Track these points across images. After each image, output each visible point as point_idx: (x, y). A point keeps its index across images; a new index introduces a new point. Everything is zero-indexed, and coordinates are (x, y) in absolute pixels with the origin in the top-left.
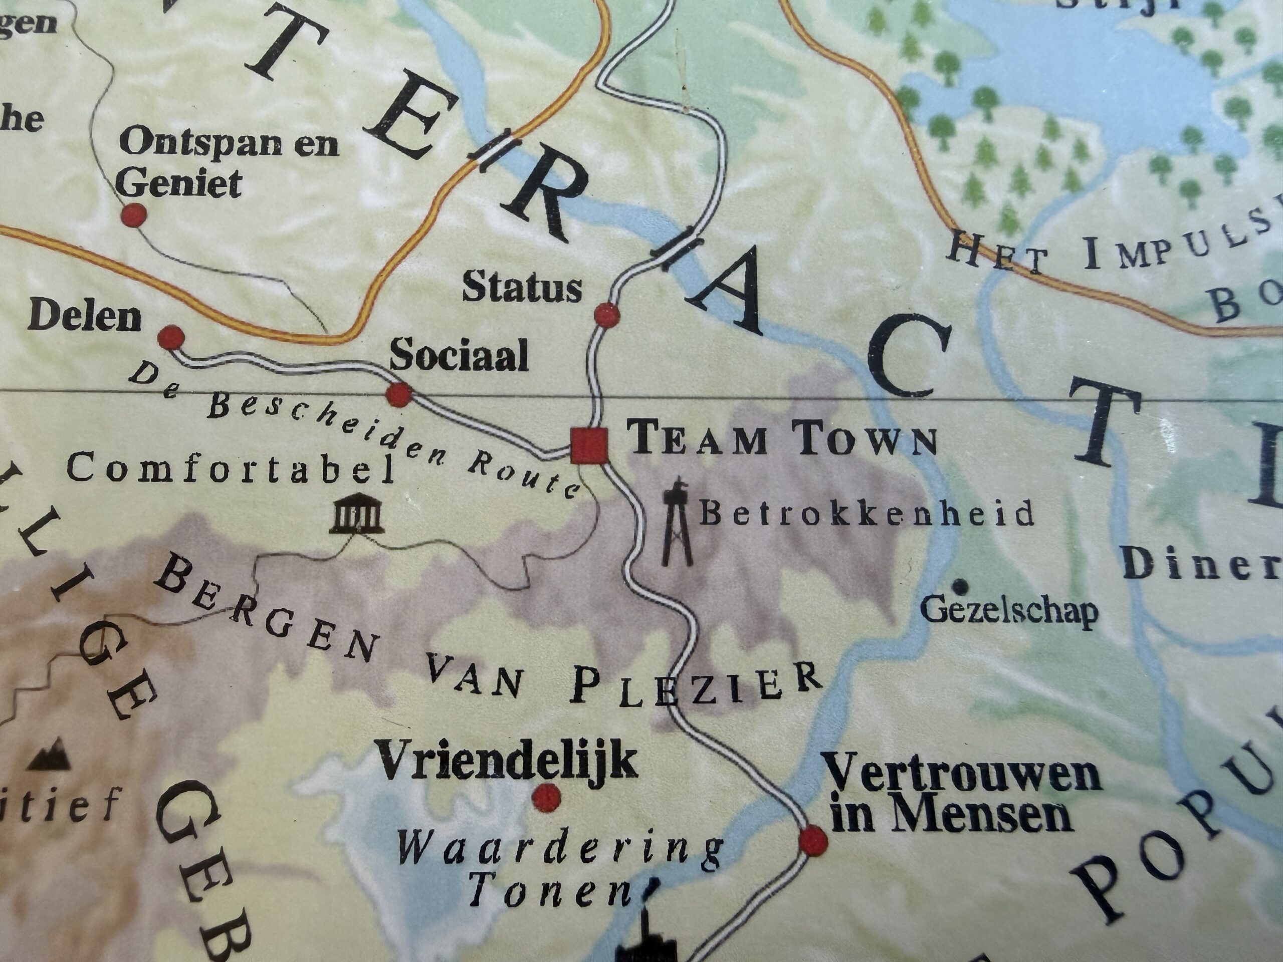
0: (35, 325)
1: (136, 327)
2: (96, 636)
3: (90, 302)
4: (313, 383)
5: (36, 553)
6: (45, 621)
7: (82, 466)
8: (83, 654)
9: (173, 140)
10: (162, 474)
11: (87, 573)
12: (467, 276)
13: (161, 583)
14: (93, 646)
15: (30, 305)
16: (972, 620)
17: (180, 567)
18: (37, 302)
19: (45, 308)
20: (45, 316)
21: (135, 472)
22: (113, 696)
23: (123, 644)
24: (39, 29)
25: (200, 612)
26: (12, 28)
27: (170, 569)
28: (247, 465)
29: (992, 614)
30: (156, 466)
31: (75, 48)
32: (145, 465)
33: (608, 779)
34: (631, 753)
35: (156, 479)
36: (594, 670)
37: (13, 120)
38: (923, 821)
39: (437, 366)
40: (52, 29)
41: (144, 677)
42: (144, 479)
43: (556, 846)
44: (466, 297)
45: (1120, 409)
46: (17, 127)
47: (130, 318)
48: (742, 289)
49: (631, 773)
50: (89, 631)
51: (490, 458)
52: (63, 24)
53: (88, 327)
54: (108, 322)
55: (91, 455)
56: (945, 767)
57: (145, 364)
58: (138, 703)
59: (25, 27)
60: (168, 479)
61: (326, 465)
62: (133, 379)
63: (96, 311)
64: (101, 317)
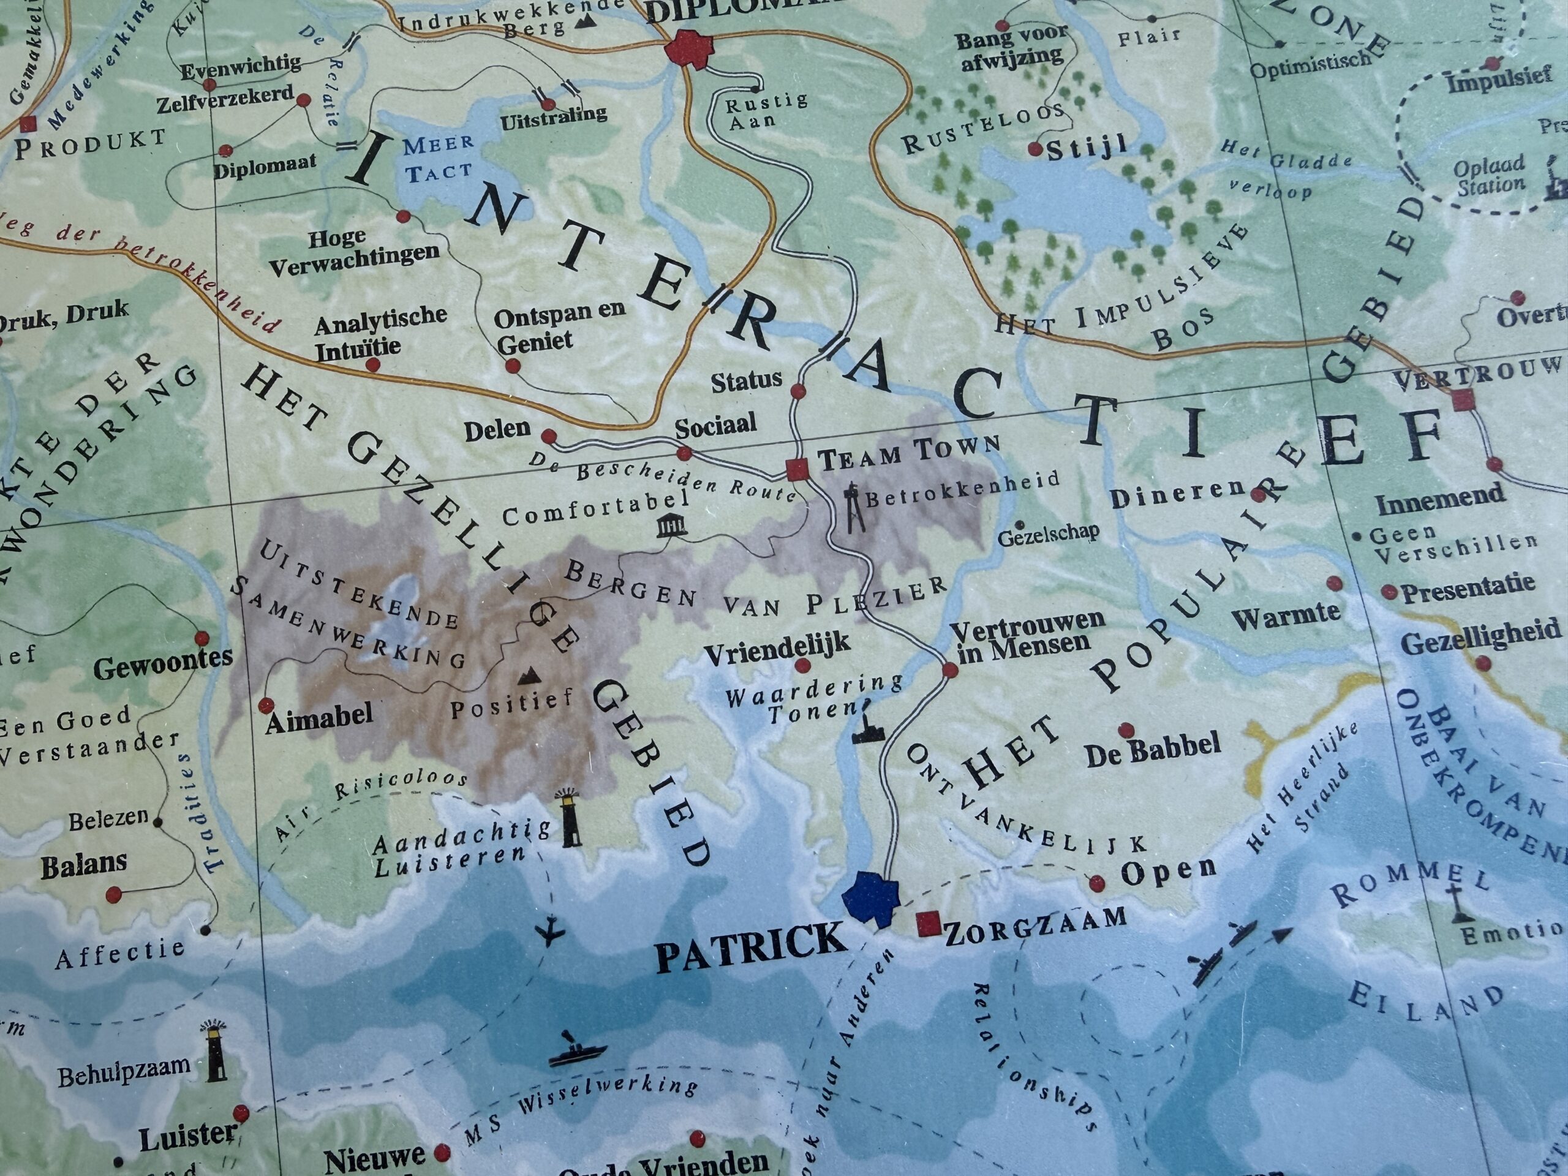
0: (470, 439)
1: (528, 432)
2: (537, 612)
3: (499, 421)
4: (634, 453)
5: (495, 569)
6: (507, 606)
7: (511, 517)
8: (533, 621)
9: (525, 316)
10: (557, 516)
11: (525, 577)
12: (714, 378)
13: (568, 577)
14: (537, 616)
15: (465, 427)
16: (1028, 543)
17: (577, 567)
18: (468, 425)
19: (474, 428)
20: (475, 433)
21: (542, 516)
22: (555, 641)
23: (554, 613)
24: (429, 256)
25: (594, 590)
26: (412, 257)
27: (571, 568)
28: (604, 505)
29: (1039, 538)
30: (553, 511)
31: (455, 265)
32: (547, 512)
33: (835, 652)
34: (845, 637)
35: (554, 519)
36: (818, 596)
37: (428, 316)
38: (1009, 653)
39: (704, 434)
40: (437, 255)
41: (570, 629)
42: (547, 520)
43: (812, 689)
44: (715, 391)
45: (1105, 410)
46: (432, 320)
47: (523, 427)
48: (875, 365)
49: (847, 648)
50: (533, 609)
51: (741, 484)
52: (442, 250)
53: (500, 436)
54: (511, 432)
55: (515, 510)
56: (1019, 624)
57: (537, 454)
58: (570, 643)
59: (420, 255)
60: (561, 518)
61: (649, 500)
62: (531, 464)
63: (503, 427)
64: (506, 428)
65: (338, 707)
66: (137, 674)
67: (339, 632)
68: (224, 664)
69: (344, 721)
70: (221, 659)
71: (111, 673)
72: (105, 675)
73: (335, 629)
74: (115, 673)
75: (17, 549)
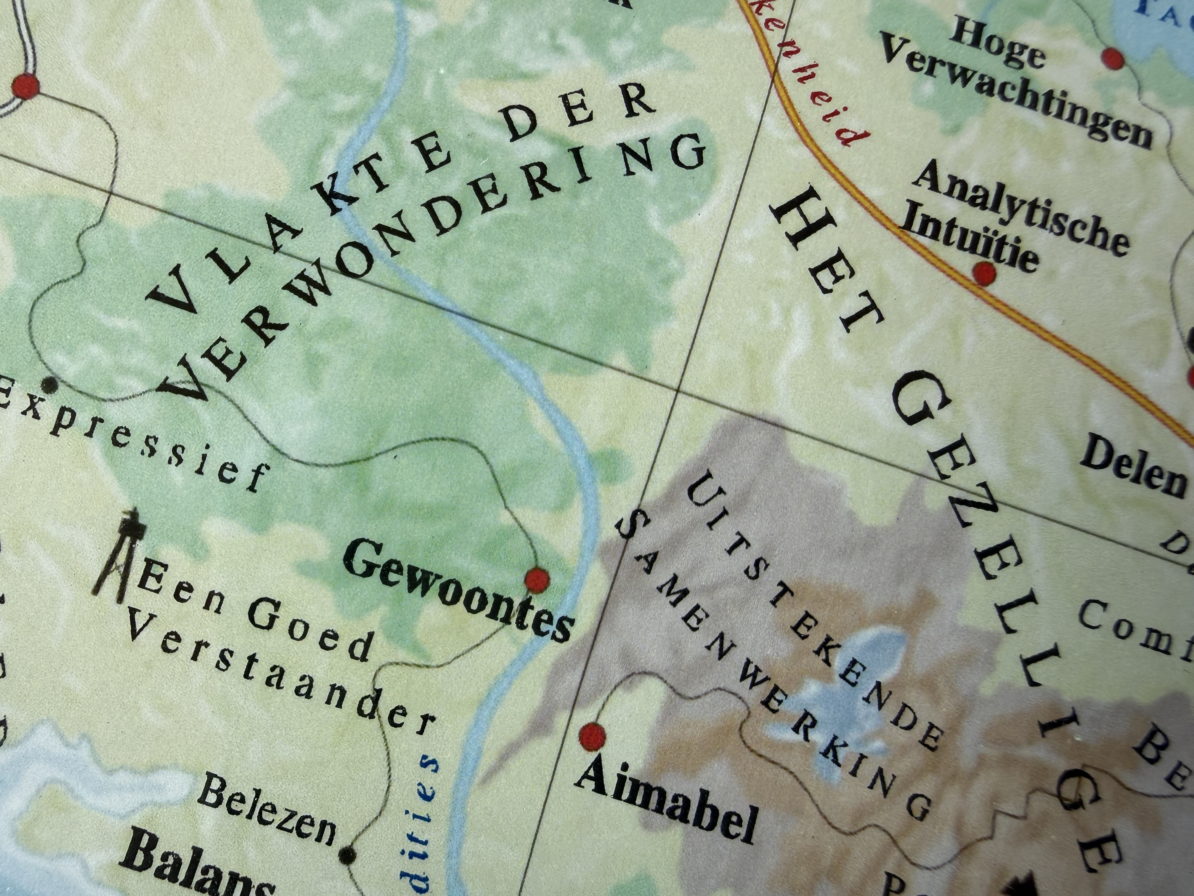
0: (1087, 462)
1: (1181, 495)
2: (1073, 782)
3: (1144, 455)
5: (1033, 684)
6: (1027, 752)
7: (1094, 614)
8: (1059, 796)
10: (1163, 646)
11: (1074, 718)
13: (1139, 750)
14: (1069, 790)
15: (1087, 440)
17: (1159, 740)
18: (1095, 438)
19: (1101, 448)
20: (1099, 458)
21: (1140, 635)
22: (1084, 847)
23: (1097, 798)
24: (1135, 141)
25: (1169, 790)
26: (1108, 129)
27: (1149, 739)
30: (1160, 635)
31: (1166, 172)
32: (1151, 631)
35: (1156, 648)
37: (1100, 236)
40: (1148, 144)
41: (1112, 838)
42: (1145, 645)
46: (1103, 246)
47: (1177, 482)
50: (1069, 774)
52: (1159, 140)
53: (1136, 480)
54: (1156, 481)
55: (1104, 605)
57: (1180, 534)
58: (1106, 861)
59: (1122, 133)
60: (1167, 652)
62: (1165, 545)
63: (1148, 466)
64: (1150, 473)
65: (705, 794)
66: (411, 589)
67: (751, 670)
68: (554, 637)
69: (706, 820)
70: (552, 628)
71: (370, 568)
72: (359, 566)
73: (748, 662)
74: (377, 571)
75: (311, 300)
